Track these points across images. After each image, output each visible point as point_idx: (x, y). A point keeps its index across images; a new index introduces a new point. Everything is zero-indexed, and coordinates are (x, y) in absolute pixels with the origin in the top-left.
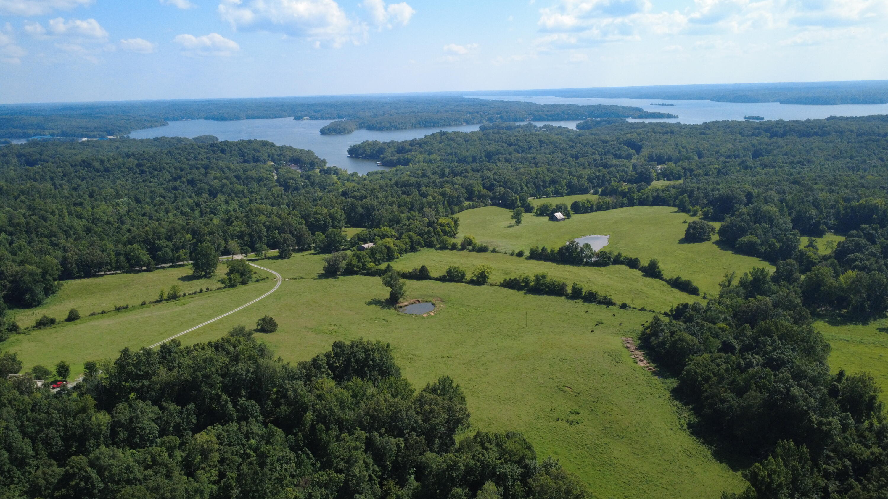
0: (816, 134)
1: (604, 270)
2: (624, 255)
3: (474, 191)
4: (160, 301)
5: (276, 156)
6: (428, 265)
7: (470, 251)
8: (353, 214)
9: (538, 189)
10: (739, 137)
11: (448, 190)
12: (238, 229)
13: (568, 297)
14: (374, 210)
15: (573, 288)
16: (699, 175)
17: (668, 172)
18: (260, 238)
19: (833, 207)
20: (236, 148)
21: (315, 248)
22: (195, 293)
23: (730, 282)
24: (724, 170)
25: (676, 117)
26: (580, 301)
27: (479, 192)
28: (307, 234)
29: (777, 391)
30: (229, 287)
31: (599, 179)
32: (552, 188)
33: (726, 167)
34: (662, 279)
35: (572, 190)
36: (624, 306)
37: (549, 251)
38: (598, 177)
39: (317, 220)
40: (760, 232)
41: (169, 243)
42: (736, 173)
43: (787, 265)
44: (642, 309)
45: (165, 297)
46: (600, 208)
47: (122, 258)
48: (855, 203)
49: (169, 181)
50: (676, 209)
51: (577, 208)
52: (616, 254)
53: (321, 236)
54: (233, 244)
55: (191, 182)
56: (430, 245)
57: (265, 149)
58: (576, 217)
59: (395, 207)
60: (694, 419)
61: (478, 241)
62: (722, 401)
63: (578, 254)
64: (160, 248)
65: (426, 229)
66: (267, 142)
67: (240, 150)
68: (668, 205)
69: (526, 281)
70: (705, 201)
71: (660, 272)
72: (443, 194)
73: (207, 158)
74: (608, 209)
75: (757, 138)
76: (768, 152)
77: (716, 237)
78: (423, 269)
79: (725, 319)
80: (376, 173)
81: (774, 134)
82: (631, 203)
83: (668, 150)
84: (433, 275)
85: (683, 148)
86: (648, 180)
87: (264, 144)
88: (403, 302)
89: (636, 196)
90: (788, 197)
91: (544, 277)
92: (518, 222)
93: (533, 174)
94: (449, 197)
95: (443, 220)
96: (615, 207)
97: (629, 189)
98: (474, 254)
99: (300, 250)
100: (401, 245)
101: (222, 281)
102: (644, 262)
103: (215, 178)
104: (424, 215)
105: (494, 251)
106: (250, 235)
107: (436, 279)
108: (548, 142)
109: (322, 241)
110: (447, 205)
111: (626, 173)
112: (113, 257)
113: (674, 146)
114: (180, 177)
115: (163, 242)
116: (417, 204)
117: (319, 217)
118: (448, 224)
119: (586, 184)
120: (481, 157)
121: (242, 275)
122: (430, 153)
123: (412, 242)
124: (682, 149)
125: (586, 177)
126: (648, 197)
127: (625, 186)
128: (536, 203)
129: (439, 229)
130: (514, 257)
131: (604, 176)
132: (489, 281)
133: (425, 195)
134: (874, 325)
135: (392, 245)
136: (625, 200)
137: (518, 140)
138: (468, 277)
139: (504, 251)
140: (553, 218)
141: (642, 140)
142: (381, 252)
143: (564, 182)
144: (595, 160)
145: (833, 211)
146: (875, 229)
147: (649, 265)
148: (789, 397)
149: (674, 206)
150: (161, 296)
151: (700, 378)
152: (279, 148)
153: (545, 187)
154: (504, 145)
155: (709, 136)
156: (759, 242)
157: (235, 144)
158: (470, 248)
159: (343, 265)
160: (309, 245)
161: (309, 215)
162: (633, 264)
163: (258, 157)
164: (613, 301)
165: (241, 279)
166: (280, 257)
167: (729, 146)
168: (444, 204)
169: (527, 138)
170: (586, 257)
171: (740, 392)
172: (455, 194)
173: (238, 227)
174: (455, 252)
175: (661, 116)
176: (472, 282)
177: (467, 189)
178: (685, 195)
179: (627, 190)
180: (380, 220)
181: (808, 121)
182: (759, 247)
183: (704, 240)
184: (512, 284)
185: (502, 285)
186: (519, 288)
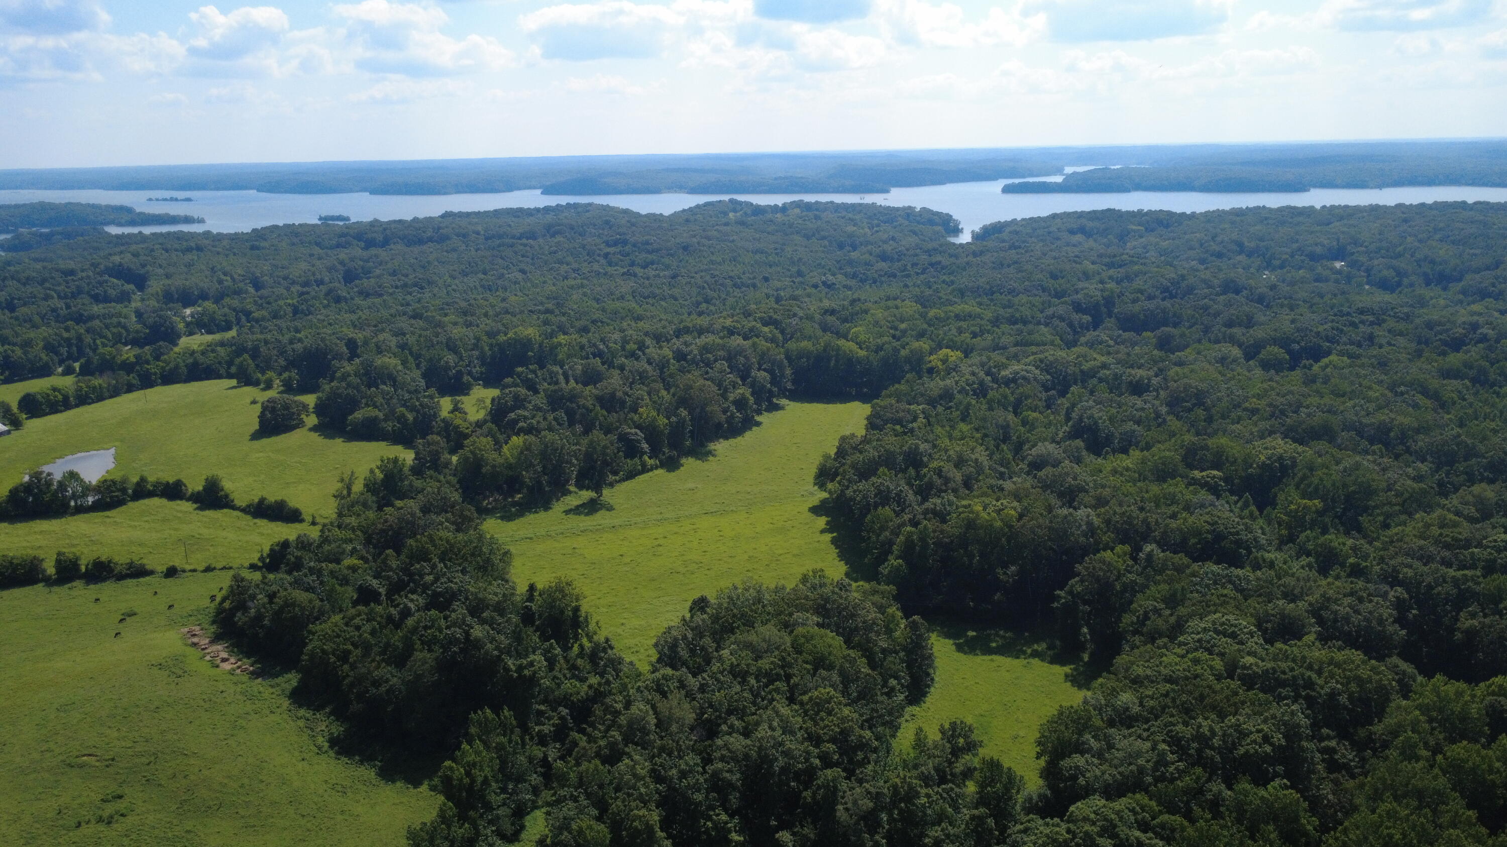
0: (430, 240)
1: (115, 514)
2: (152, 479)
10: (317, 250)
13: (49, 582)
15: (58, 562)
16: (263, 319)
17: (206, 319)
19: (476, 346)
23: (349, 489)
24: (304, 307)
25: (201, 221)
26: (78, 584)
29: (453, 641)
31: (70, 345)
33: (306, 301)
34: (234, 508)
35: (15, 371)
36: (172, 572)
38: (68, 340)
40: (379, 400)
42: (323, 311)
43: (429, 444)
44: (208, 569)
46: (83, 400)
48: (502, 338)
50: (234, 382)
51: (33, 407)
52: (135, 479)
58: (34, 426)
60: (337, 729)
62: (377, 683)
63: (54, 494)
68: (219, 377)
70: (282, 362)
71: (227, 496)
74: (100, 399)
75: (346, 251)
76: (367, 272)
77: (312, 420)
79: (354, 551)
81: (370, 244)
82: (147, 382)
83: (198, 280)
85: (225, 274)
86: (172, 337)
89: (153, 368)
90: (411, 340)
96: (115, 393)
97: (135, 356)
102: (195, 485)
111: (124, 327)
113: (208, 273)
119: (44, 357)
124: (222, 277)
125: (41, 344)
126: (177, 367)
127: (128, 353)
131: (80, 338)
134: (558, 507)
136: (133, 379)
141: (143, 266)
144: (54, 310)
145: (476, 353)
146: (534, 372)
147: (205, 489)
148: (471, 644)
149: (230, 376)
151: (333, 659)
155: (266, 251)
156: (381, 415)
162: (173, 491)
164: (148, 567)
167: (303, 266)
170: (74, 496)
171: (400, 659)
175: (171, 220)
178: (246, 356)
179: (133, 359)
181: (415, 220)
182: (384, 425)
183: (293, 428)
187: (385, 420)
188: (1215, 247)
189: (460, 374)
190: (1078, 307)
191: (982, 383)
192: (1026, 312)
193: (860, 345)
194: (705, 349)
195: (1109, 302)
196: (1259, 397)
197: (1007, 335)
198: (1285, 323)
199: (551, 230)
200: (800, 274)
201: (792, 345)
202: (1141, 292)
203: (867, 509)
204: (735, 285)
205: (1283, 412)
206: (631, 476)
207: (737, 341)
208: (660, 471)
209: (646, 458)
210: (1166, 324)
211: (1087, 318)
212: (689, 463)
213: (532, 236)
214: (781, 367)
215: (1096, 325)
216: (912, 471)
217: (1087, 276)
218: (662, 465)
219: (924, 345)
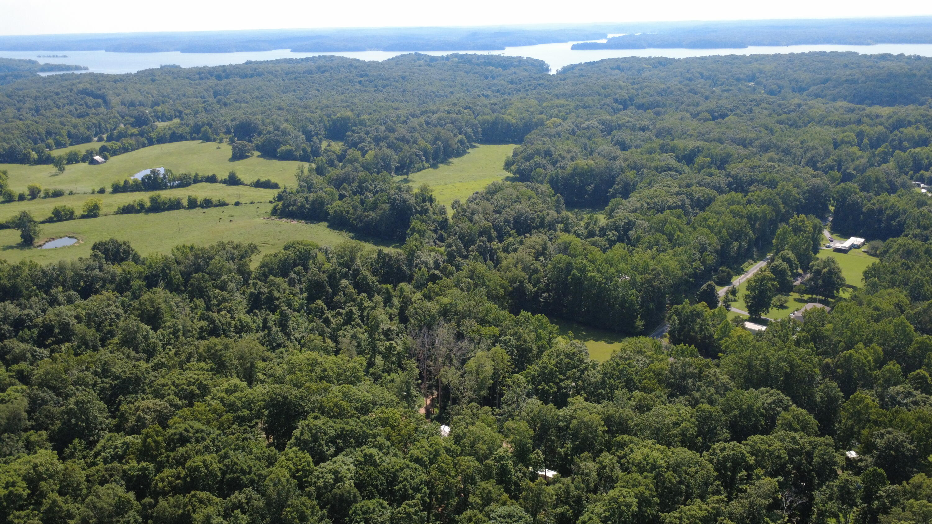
2: (200, 174)
13: (184, 207)
15: (189, 199)
17: (160, 114)
23: (302, 172)
25: (86, 69)
26: (199, 208)
31: (95, 127)
34: (244, 184)
36: (237, 204)
37: (131, 182)
44: (252, 203)
46: (125, 150)
50: (200, 141)
52: (193, 174)
60: (353, 234)
62: (365, 217)
63: (161, 180)
69: (142, 204)
71: (240, 180)
75: (208, 81)
76: (229, 92)
77: (256, 153)
81: (219, 78)
82: (152, 142)
83: (138, 96)
84: (38, 219)
86: (149, 122)
88: (37, 242)
89: (151, 136)
91: (159, 196)
92: (61, 170)
93: (22, 127)
102: (223, 176)
105: (71, 193)
107: (44, 222)
119: (86, 133)
126: (164, 135)
128: (57, 153)
130: (99, 194)
132: (101, 212)
136: (144, 140)
138: (78, 212)
140: (93, 162)
141: (95, 90)
143: (64, 133)
145: (322, 124)
147: (228, 177)
149: (196, 139)
151: (342, 214)
155: (162, 82)
156: (294, 148)
158: (42, 195)
162: (212, 179)
164: (227, 202)
170: (169, 181)
176: (83, 217)
178: (206, 127)
182: (295, 153)
183: (248, 157)
184: (127, 210)
185: (117, 213)
186: (138, 212)
187: (296, 150)
188: (689, 75)
190: (616, 101)
191: (573, 130)
192: (591, 103)
193: (513, 117)
194: (439, 119)
195: (631, 99)
196: (694, 130)
197: (582, 112)
198: (712, 104)
199: (321, 70)
200: (468, 90)
201: (479, 118)
202: (647, 94)
203: (531, 170)
204: (436, 96)
205: (703, 135)
206: (419, 170)
207: (454, 115)
208: (430, 169)
209: (424, 163)
210: (658, 106)
211: (621, 107)
212: (442, 166)
213: (310, 72)
214: (477, 127)
215: (625, 109)
216: (548, 158)
217: (620, 87)
218: (431, 167)
219: (544, 116)
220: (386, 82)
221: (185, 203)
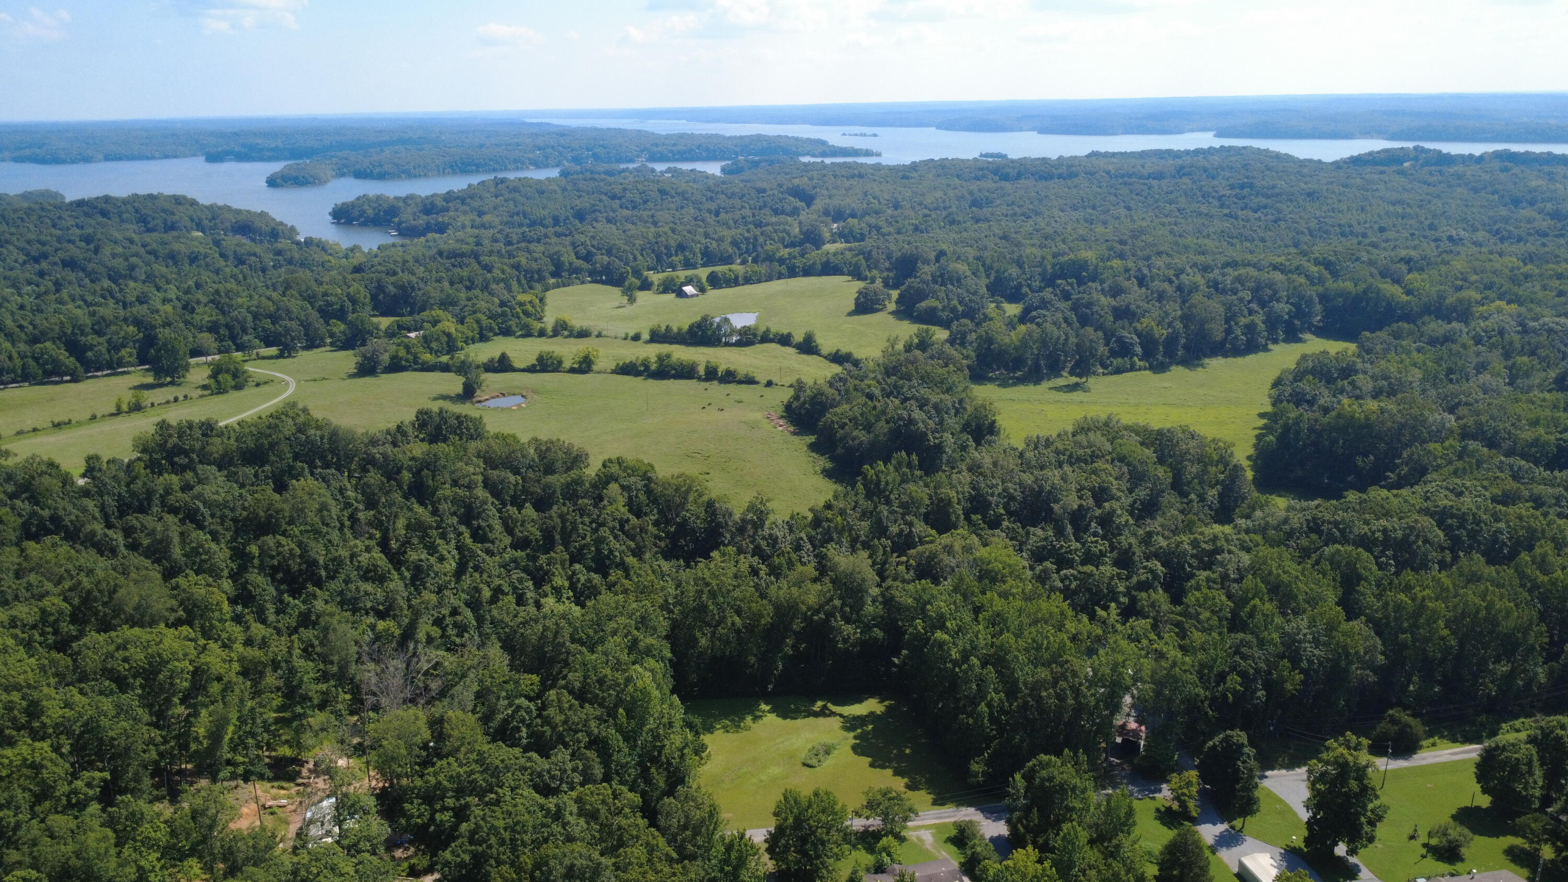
0: (1060, 176)
1: (747, 350)
2: (773, 330)
3: (563, 264)
4: (118, 412)
5: (206, 222)
6: (511, 354)
7: (566, 337)
8: (381, 297)
9: (659, 259)
10: (957, 181)
11: (523, 261)
12: (207, 319)
13: (699, 379)
14: (413, 288)
15: (707, 367)
16: (889, 234)
17: (846, 231)
18: (244, 331)
19: (1041, 264)
20: (129, 207)
21: (332, 344)
22: (168, 402)
23: (892, 346)
24: (923, 227)
26: (716, 382)
27: (571, 264)
28: (319, 324)
30: (217, 394)
31: (748, 244)
32: (680, 257)
33: (926, 222)
34: (820, 355)
35: (709, 258)
36: (769, 384)
37: (675, 330)
38: (747, 239)
39: (329, 304)
40: (942, 295)
41: (101, 340)
42: (936, 230)
43: (961, 326)
45: (125, 407)
46: (748, 281)
47: (31, 362)
48: (1062, 259)
49: (25, 263)
50: (850, 278)
51: (715, 281)
52: (764, 329)
53: (339, 327)
54: (207, 339)
55: (70, 264)
56: (507, 332)
57: (181, 208)
58: (714, 293)
59: (446, 284)
60: (829, 465)
61: (577, 323)
62: (853, 439)
63: (714, 332)
64: (91, 348)
65: (499, 310)
66: (184, 197)
67: (137, 211)
68: (842, 274)
69: (646, 364)
70: (887, 264)
71: (817, 346)
72: (517, 267)
73: (77, 226)
74: (759, 281)
75: (978, 183)
76: (989, 202)
77: (892, 307)
78: (503, 358)
79: (874, 377)
80: (394, 245)
82: (792, 273)
83: (851, 202)
84: (517, 364)
85: (874, 198)
86: (817, 242)
87: (178, 200)
88: (482, 396)
89: (799, 262)
90: (987, 254)
91: (668, 356)
92: (632, 300)
93: (651, 236)
94: (526, 271)
95: (522, 297)
96: (769, 278)
97: (790, 254)
98: (572, 340)
99: (308, 347)
100: (466, 331)
101: (205, 387)
102: (798, 337)
103: (114, 256)
104: (492, 294)
105: (599, 335)
106: (228, 326)
107: (523, 370)
108: (673, 192)
109: (343, 333)
110: (524, 281)
111: (788, 234)
112: (18, 362)
113: (861, 196)
114: (45, 256)
115: (92, 339)
116: (478, 281)
117: (333, 299)
118: (531, 302)
119: (730, 250)
120: (567, 218)
121: (235, 376)
122: (481, 214)
123: (481, 328)
124: (872, 200)
125: (730, 240)
126: (814, 263)
127: (785, 252)
128: (656, 278)
129: (518, 310)
130: (629, 341)
131: (756, 239)
132: (595, 368)
133: (488, 268)
134: (1046, 385)
135: (453, 330)
136: (783, 269)
137: (625, 189)
138: (567, 364)
139: (613, 334)
140: (681, 294)
141: (814, 188)
142: (437, 340)
143: (697, 248)
144: (744, 218)
145: (1039, 269)
146: (1071, 285)
147: (805, 340)
149: (849, 275)
150: (119, 408)
151: (836, 427)
152: (207, 207)
153: (669, 255)
154: (604, 197)
155: (912, 181)
156: (940, 306)
157: (125, 202)
158: (566, 333)
159: (385, 358)
160: (322, 339)
161: (314, 296)
162: (785, 340)
163: (173, 223)
164: (757, 379)
165: (233, 383)
166: (280, 356)
167: (939, 194)
168: (519, 281)
169: (640, 186)
170: (725, 335)
172: (534, 266)
173: (205, 314)
174: (543, 339)
175: (856, 153)
176: (572, 371)
177: (551, 258)
178: (862, 259)
179: (786, 256)
180: (427, 301)
181: (1061, 158)
182: (940, 313)
183: (877, 311)
184: (627, 370)
185: (614, 372)
186: (637, 374)
187: (942, 310)
189: (1020, 286)
194: (1239, 280)
201: (1334, 285)
204: (1342, 233)
206: (1118, 371)
207: (1275, 276)
208: (1147, 372)
209: (1136, 359)
214: (1311, 303)
216: (1339, 383)
218: (1151, 368)
219: (1476, 295)
220: (1264, 201)
221: (701, 371)
